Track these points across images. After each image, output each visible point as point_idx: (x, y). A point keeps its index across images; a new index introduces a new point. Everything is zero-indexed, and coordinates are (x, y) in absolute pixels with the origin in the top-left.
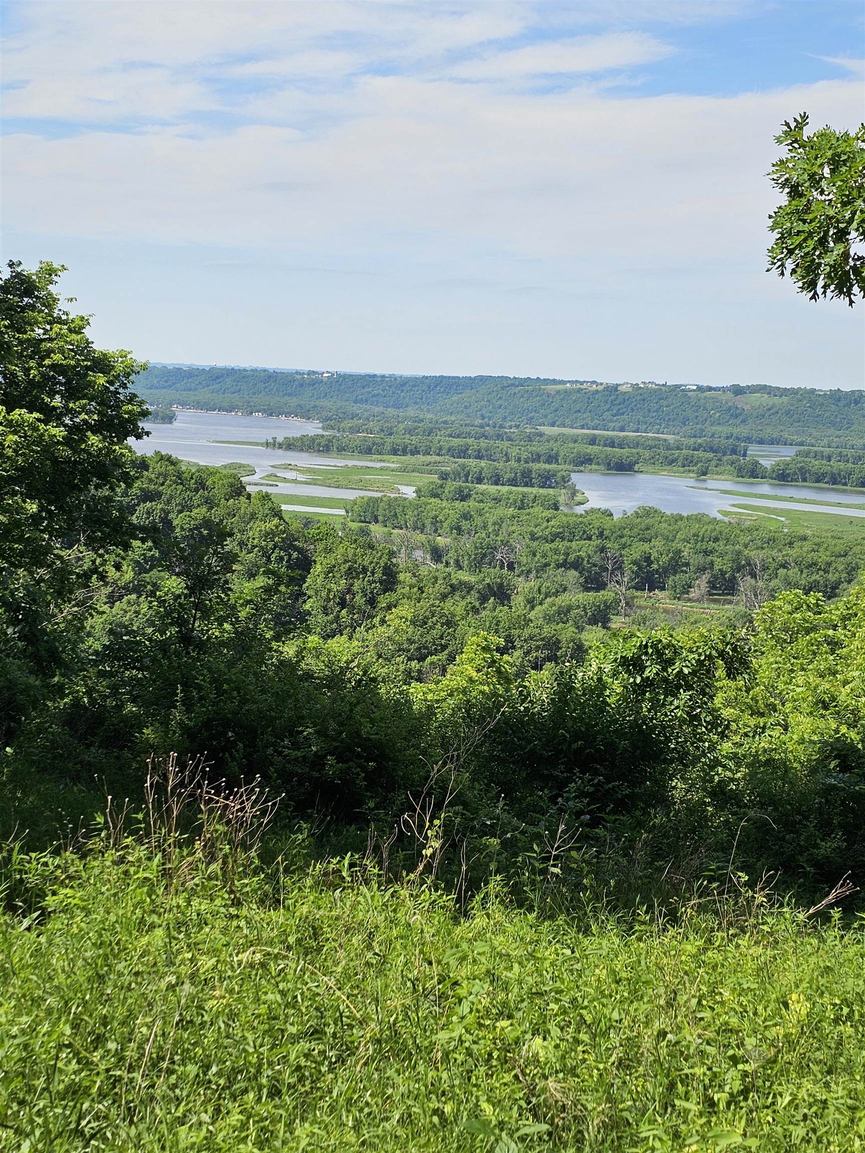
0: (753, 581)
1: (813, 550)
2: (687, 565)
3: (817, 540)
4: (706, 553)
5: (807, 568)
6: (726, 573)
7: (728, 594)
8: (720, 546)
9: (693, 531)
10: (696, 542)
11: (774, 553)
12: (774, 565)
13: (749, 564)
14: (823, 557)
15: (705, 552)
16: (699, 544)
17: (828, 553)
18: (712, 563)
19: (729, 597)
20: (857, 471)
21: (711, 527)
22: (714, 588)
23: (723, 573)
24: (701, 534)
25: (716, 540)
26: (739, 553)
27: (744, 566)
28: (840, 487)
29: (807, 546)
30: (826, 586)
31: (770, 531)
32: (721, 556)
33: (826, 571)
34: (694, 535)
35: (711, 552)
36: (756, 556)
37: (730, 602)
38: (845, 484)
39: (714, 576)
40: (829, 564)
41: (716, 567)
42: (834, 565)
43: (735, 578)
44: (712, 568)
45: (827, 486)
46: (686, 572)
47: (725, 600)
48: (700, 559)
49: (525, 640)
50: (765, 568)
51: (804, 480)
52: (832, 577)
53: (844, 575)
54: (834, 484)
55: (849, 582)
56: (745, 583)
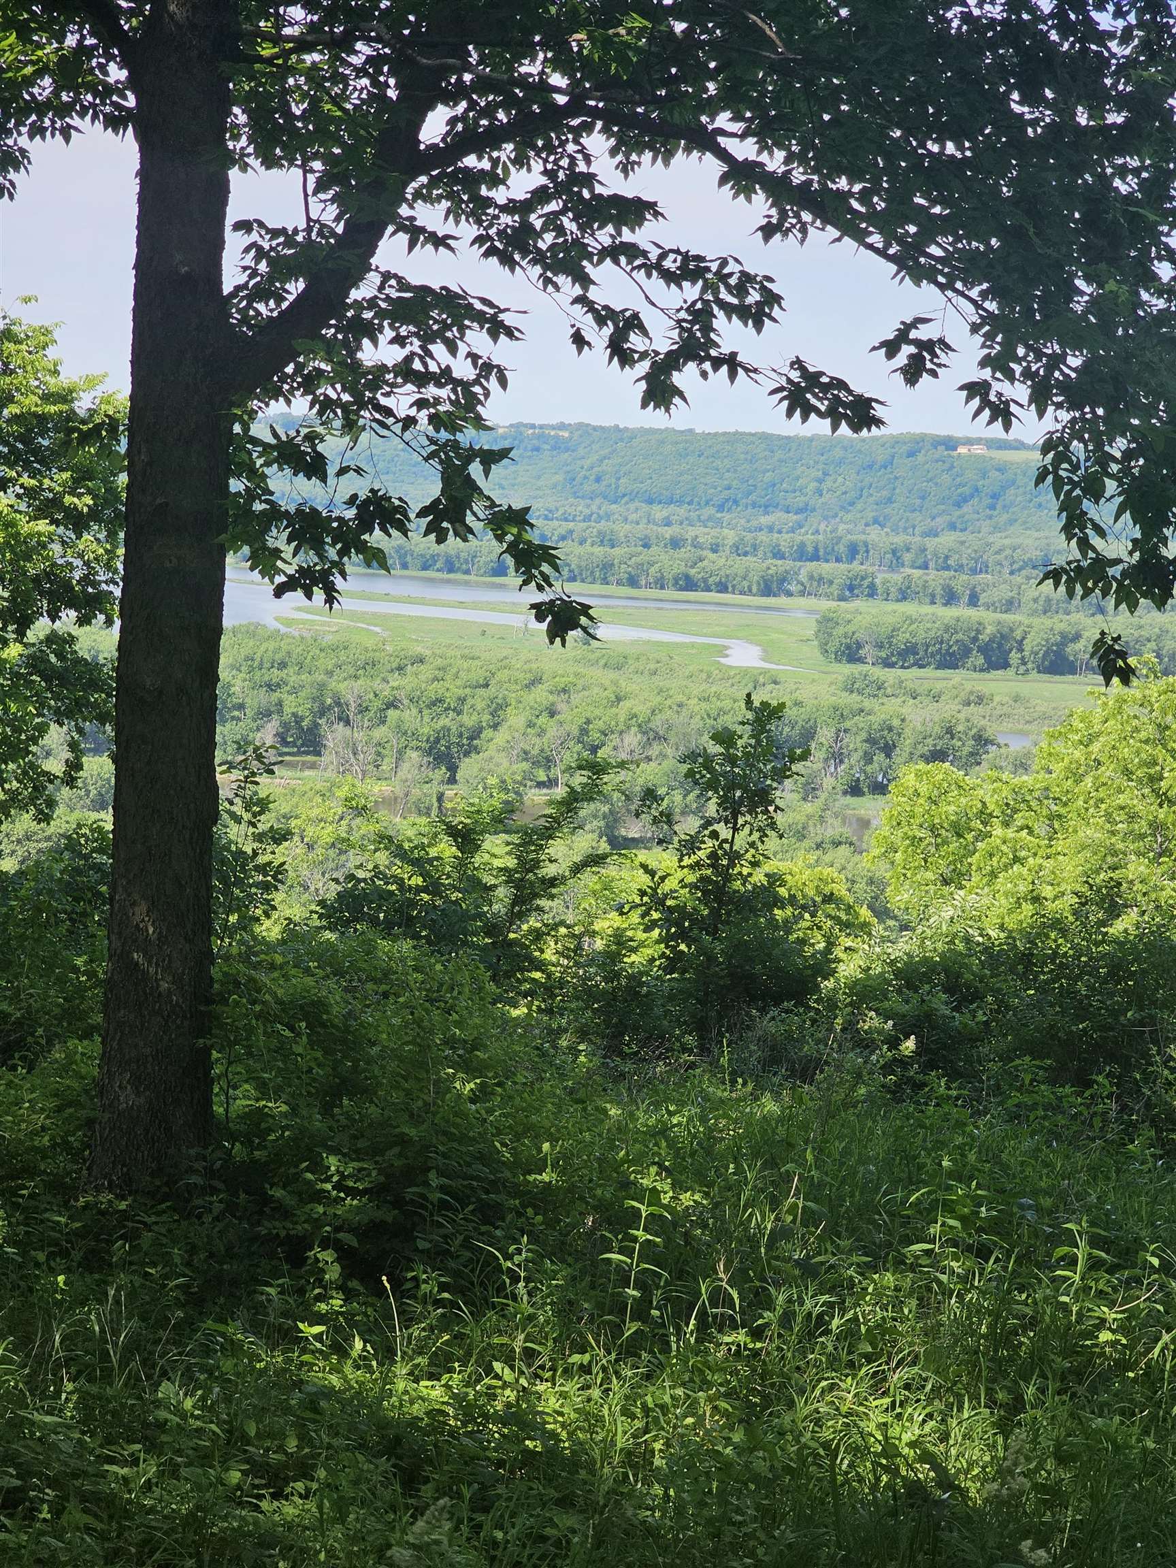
0: (348, 731)
1: (436, 679)
2: (241, 707)
3: (439, 662)
4: (271, 687)
5: (428, 707)
6: (302, 719)
7: (307, 753)
8: (291, 675)
9: (244, 652)
10: (251, 670)
11: (377, 684)
12: (378, 704)
13: (338, 704)
14: (452, 690)
15: (269, 686)
16: (258, 673)
17: (459, 682)
18: (280, 704)
19: (309, 758)
20: (485, 551)
21: (271, 645)
22: (285, 743)
23: (298, 719)
24: (258, 657)
25: (283, 665)
26: (322, 687)
27: (330, 708)
28: (459, 576)
29: (426, 672)
30: (461, 735)
31: (366, 649)
32: (294, 691)
33: (459, 713)
34: (247, 659)
35: (278, 685)
36: (349, 690)
37: (313, 766)
38: (467, 572)
39: (285, 725)
40: (462, 700)
41: (288, 710)
42: (470, 701)
43: (316, 725)
44: (280, 712)
45: (439, 575)
46: (239, 719)
47: (304, 763)
48: (262, 698)
49: (19, 841)
50: (363, 710)
51: (405, 566)
52: (469, 720)
53: (486, 717)
54: (451, 571)
55: (495, 727)
56: (335, 735)
